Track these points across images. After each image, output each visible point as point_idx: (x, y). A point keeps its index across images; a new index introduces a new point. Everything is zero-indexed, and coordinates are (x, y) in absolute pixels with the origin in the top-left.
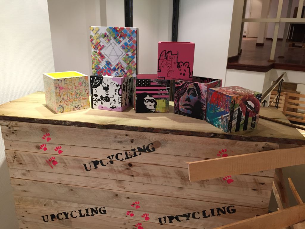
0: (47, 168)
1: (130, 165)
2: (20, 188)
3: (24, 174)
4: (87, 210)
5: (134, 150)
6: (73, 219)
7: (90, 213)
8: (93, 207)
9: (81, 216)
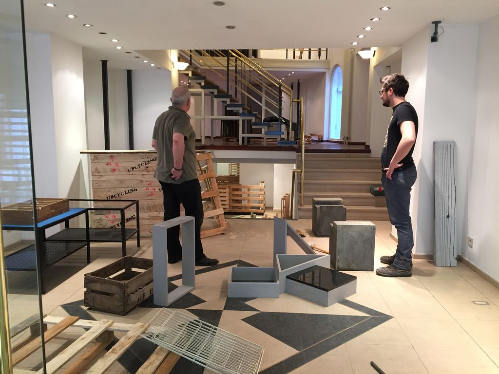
0: (111, 173)
1: (147, 167)
2: (97, 185)
3: (99, 178)
4: (128, 191)
5: (148, 161)
6: (122, 196)
7: (130, 192)
8: (131, 189)
9: (126, 194)
